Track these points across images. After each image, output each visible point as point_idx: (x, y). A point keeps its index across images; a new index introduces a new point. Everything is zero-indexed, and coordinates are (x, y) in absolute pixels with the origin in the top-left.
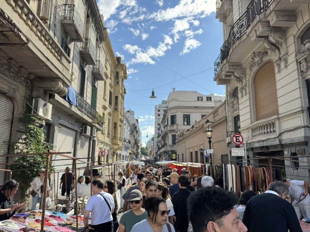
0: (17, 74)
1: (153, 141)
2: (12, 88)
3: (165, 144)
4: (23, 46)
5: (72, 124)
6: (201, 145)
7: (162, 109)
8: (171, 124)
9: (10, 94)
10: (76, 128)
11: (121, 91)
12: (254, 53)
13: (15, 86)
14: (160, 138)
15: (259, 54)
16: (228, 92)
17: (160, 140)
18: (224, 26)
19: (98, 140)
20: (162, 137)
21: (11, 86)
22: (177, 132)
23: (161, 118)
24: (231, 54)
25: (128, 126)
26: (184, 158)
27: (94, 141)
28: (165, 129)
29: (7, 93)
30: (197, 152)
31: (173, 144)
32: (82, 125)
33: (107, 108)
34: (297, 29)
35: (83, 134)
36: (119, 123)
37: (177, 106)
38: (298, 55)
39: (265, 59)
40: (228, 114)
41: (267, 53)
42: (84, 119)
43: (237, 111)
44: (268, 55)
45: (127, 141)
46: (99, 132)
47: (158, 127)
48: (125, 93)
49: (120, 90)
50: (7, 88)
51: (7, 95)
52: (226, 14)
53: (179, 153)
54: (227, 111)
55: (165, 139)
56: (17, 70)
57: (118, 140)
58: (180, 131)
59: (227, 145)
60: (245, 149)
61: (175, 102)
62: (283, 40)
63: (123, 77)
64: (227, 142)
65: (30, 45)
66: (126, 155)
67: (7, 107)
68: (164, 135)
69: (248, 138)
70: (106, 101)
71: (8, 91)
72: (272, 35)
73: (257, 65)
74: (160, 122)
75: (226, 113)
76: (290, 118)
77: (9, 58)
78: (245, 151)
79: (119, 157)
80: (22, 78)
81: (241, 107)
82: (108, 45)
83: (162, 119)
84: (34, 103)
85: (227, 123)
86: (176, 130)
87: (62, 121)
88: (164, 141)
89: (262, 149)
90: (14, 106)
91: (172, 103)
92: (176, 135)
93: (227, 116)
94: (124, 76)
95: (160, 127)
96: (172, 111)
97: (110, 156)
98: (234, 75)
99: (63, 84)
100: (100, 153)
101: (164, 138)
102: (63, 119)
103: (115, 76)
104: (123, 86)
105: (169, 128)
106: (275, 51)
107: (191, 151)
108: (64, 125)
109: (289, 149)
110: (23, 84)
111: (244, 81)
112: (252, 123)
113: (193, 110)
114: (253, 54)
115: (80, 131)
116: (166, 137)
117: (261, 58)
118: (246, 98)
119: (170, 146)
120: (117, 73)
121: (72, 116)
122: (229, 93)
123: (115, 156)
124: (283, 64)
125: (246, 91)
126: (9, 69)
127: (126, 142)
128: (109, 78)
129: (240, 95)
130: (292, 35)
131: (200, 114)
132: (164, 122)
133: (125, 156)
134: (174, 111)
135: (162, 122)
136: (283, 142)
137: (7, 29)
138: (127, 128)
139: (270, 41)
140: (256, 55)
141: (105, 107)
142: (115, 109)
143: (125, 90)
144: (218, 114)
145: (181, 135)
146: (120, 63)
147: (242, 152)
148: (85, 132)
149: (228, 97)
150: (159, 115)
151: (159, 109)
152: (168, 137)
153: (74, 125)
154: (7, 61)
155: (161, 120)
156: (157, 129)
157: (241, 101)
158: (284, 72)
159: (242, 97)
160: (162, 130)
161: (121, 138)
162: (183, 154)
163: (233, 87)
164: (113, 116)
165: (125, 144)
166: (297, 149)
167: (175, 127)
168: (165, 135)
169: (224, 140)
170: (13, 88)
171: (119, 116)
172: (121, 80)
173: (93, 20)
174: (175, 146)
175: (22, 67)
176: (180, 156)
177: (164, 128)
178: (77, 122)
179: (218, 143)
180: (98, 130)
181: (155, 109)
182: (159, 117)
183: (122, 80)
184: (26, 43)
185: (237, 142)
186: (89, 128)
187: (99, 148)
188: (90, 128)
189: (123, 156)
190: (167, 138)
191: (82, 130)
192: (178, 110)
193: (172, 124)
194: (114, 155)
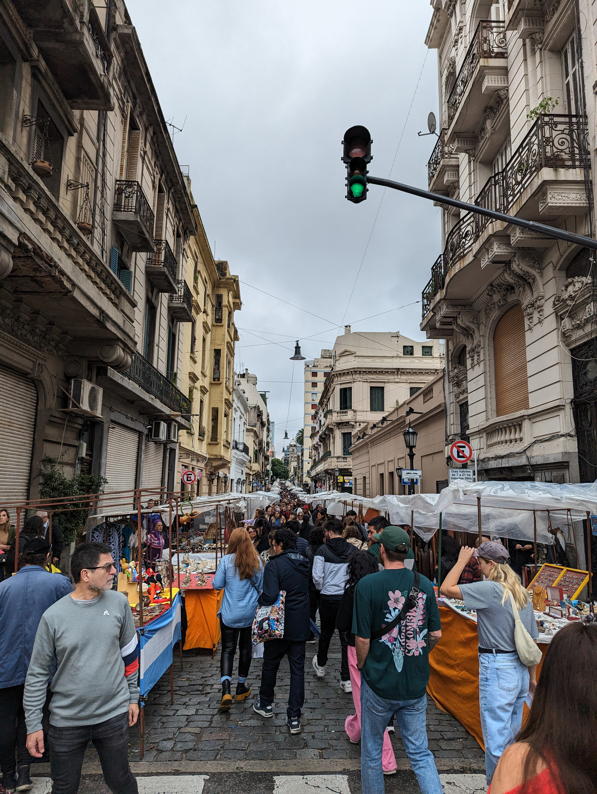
0: (44, 338)
1: (300, 446)
2: (38, 362)
3: (327, 454)
4: (64, 295)
5: (132, 419)
6: (401, 458)
7: (321, 371)
8: (341, 409)
9: (35, 375)
10: (140, 427)
11: (227, 339)
12: (491, 285)
13: (43, 359)
14: (317, 439)
15: (501, 289)
16: (450, 352)
17: (317, 444)
18: (444, 215)
19: (181, 448)
20: (321, 437)
21: (37, 360)
22: (353, 426)
23: (319, 392)
24: (448, 285)
25: (243, 412)
26: (367, 486)
27: (173, 451)
28: (328, 420)
29: (29, 374)
30: (392, 474)
31: (344, 455)
32: (150, 420)
33: (198, 379)
34: (558, 254)
35: (153, 438)
36: (222, 409)
37: (354, 368)
38: (556, 303)
39: (511, 298)
40: (450, 399)
41: (513, 288)
42: (155, 408)
43: (465, 395)
44: (514, 293)
45: (241, 447)
46: (183, 432)
47: (313, 412)
48: (236, 338)
49: (224, 335)
50: (29, 364)
51: (29, 376)
52: (449, 190)
53: (358, 474)
54: (447, 392)
55: (328, 442)
56: (45, 329)
57: (222, 447)
58: (360, 425)
59: (446, 461)
60: (474, 472)
61: (350, 358)
62: (537, 270)
63: (232, 306)
64: (446, 456)
65: (77, 294)
66: (239, 479)
67: (27, 397)
68: (324, 433)
69: (480, 449)
70: (195, 362)
71: (32, 370)
72: (516, 260)
73: (497, 308)
74: (317, 402)
75: (445, 397)
76: (545, 417)
77: (32, 312)
78: (474, 475)
79: (224, 484)
80: (51, 342)
81: (471, 386)
82: (199, 239)
83: (321, 394)
84: (72, 389)
85: (446, 416)
86: (352, 423)
87: (115, 416)
88: (326, 446)
89: (502, 473)
90: (37, 394)
91: (343, 359)
92: (353, 434)
93: (448, 403)
94: (234, 303)
95: (317, 413)
96: (343, 379)
97: (205, 481)
98: (457, 323)
99: (124, 351)
100: (185, 477)
101: (324, 439)
102: (117, 411)
103: (214, 303)
104: (231, 324)
105: (335, 418)
106: (524, 288)
107: (381, 470)
108: (120, 422)
109: (543, 474)
110: (53, 354)
111: (476, 335)
112: (487, 420)
113: (391, 377)
114: (490, 287)
115: (146, 432)
116: (330, 437)
117: (505, 295)
118: (479, 370)
119: (338, 458)
120: (219, 298)
121: (132, 402)
122: (452, 356)
123: (215, 481)
124: (536, 316)
125: (479, 356)
126: (32, 332)
127: (237, 449)
128: (203, 310)
129: (469, 362)
130: (551, 264)
131: (408, 386)
132: (325, 403)
133: (235, 481)
134: (349, 378)
135: (321, 403)
136: (533, 462)
137: (43, 274)
138: (241, 418)
139: (513, 271)
140: (495, 289)
141: (195, 375)
142: (214, 379)
143: (236, 331)
144: (432, 397)
145: (361, 436)
146: (225, 274)
147: (468, 477)
148: (157, 435)
149: (450, 363)
150: (314, 385)
151: (315, 370)
152: (334, 438)
153: (136, 420)
154: (30, 317)
155: (319, 396)
156: (310, 417)
157: (471, 374)
158: (538, 331)
159: (473, 367)
160: (320, 421)
161: (227, 441)
162: (365, 478)
163: (459, 345)
164: (210, 394)
165: (235, 453)
166: (553, 474)
167: (349, 416)
168: (326, 433)
169: (442, 451)
170: (39, 364)
171: (224, 394)
172: (227, 313)
173: (170, 195)
174: (349, 459)
175: (54, 325)
176: (358, 482)
177: (325, 416)
178: (141, 414)
179: (431, 457)
180: (181, 427)
181: (306, 371)
182: (316, 390)
183: (230, 313)
184: (70, 292)
185: (459, 456)
186: (163, 426)
187: (182, 465)
188: (166, 425)
189: (232, 480)
190: (331, 441)
191: (150, 430)
192: (356, 377)
193: (344, 409)
194: (213, 480)
